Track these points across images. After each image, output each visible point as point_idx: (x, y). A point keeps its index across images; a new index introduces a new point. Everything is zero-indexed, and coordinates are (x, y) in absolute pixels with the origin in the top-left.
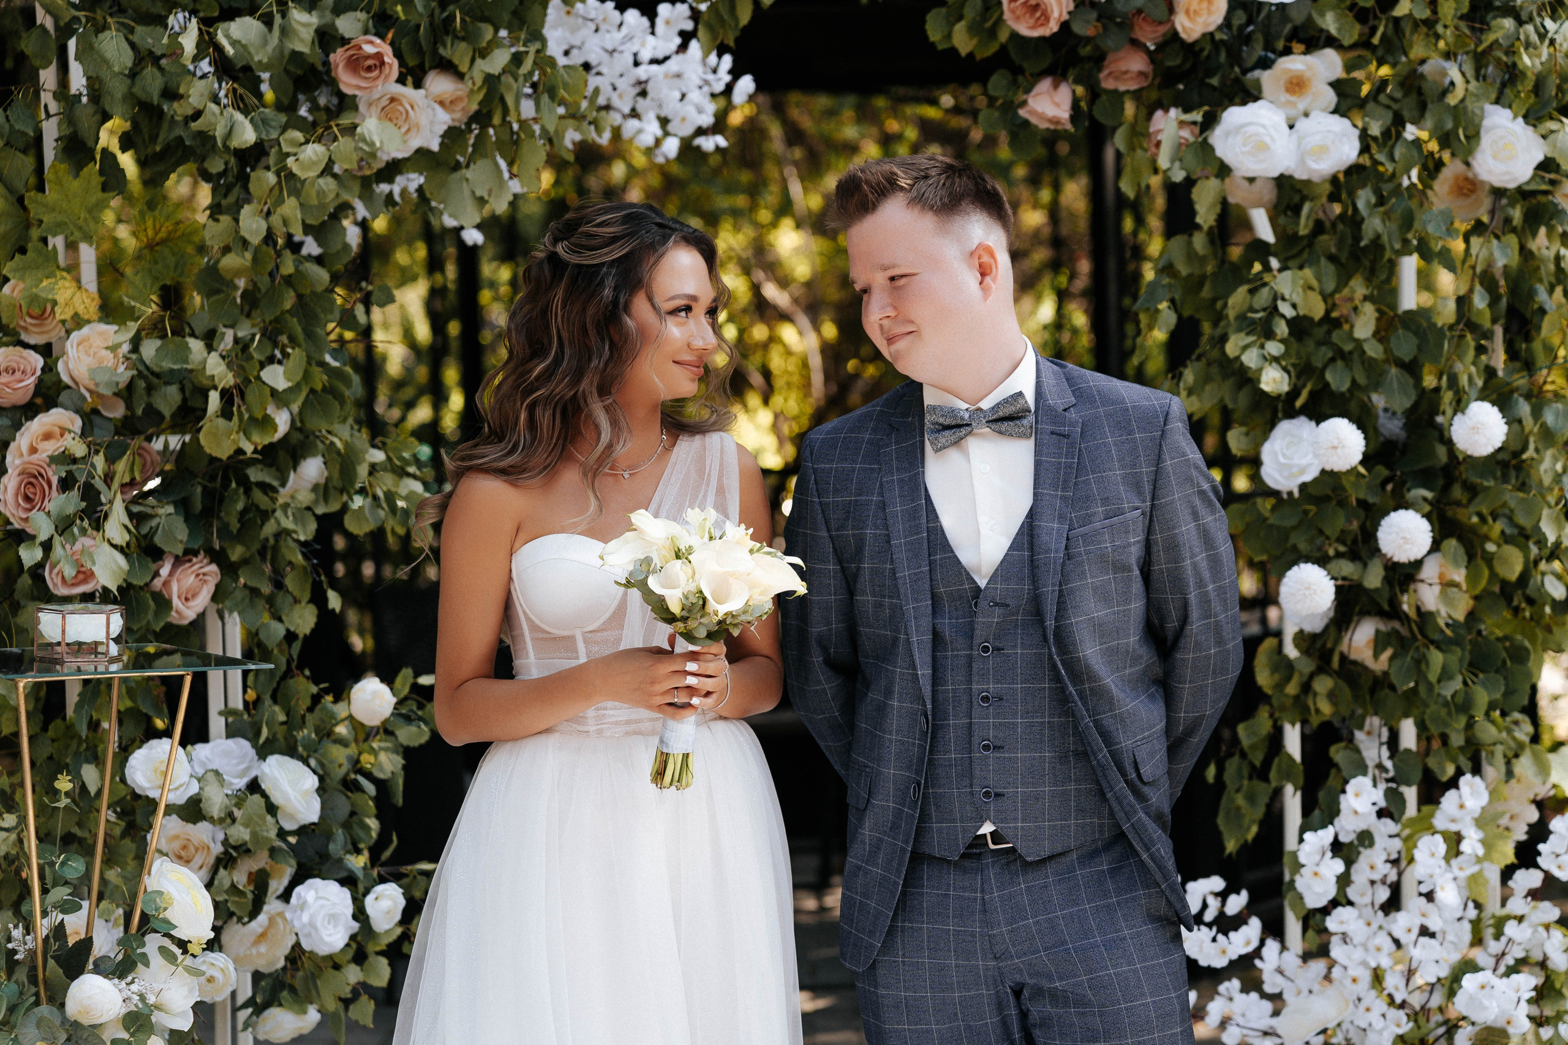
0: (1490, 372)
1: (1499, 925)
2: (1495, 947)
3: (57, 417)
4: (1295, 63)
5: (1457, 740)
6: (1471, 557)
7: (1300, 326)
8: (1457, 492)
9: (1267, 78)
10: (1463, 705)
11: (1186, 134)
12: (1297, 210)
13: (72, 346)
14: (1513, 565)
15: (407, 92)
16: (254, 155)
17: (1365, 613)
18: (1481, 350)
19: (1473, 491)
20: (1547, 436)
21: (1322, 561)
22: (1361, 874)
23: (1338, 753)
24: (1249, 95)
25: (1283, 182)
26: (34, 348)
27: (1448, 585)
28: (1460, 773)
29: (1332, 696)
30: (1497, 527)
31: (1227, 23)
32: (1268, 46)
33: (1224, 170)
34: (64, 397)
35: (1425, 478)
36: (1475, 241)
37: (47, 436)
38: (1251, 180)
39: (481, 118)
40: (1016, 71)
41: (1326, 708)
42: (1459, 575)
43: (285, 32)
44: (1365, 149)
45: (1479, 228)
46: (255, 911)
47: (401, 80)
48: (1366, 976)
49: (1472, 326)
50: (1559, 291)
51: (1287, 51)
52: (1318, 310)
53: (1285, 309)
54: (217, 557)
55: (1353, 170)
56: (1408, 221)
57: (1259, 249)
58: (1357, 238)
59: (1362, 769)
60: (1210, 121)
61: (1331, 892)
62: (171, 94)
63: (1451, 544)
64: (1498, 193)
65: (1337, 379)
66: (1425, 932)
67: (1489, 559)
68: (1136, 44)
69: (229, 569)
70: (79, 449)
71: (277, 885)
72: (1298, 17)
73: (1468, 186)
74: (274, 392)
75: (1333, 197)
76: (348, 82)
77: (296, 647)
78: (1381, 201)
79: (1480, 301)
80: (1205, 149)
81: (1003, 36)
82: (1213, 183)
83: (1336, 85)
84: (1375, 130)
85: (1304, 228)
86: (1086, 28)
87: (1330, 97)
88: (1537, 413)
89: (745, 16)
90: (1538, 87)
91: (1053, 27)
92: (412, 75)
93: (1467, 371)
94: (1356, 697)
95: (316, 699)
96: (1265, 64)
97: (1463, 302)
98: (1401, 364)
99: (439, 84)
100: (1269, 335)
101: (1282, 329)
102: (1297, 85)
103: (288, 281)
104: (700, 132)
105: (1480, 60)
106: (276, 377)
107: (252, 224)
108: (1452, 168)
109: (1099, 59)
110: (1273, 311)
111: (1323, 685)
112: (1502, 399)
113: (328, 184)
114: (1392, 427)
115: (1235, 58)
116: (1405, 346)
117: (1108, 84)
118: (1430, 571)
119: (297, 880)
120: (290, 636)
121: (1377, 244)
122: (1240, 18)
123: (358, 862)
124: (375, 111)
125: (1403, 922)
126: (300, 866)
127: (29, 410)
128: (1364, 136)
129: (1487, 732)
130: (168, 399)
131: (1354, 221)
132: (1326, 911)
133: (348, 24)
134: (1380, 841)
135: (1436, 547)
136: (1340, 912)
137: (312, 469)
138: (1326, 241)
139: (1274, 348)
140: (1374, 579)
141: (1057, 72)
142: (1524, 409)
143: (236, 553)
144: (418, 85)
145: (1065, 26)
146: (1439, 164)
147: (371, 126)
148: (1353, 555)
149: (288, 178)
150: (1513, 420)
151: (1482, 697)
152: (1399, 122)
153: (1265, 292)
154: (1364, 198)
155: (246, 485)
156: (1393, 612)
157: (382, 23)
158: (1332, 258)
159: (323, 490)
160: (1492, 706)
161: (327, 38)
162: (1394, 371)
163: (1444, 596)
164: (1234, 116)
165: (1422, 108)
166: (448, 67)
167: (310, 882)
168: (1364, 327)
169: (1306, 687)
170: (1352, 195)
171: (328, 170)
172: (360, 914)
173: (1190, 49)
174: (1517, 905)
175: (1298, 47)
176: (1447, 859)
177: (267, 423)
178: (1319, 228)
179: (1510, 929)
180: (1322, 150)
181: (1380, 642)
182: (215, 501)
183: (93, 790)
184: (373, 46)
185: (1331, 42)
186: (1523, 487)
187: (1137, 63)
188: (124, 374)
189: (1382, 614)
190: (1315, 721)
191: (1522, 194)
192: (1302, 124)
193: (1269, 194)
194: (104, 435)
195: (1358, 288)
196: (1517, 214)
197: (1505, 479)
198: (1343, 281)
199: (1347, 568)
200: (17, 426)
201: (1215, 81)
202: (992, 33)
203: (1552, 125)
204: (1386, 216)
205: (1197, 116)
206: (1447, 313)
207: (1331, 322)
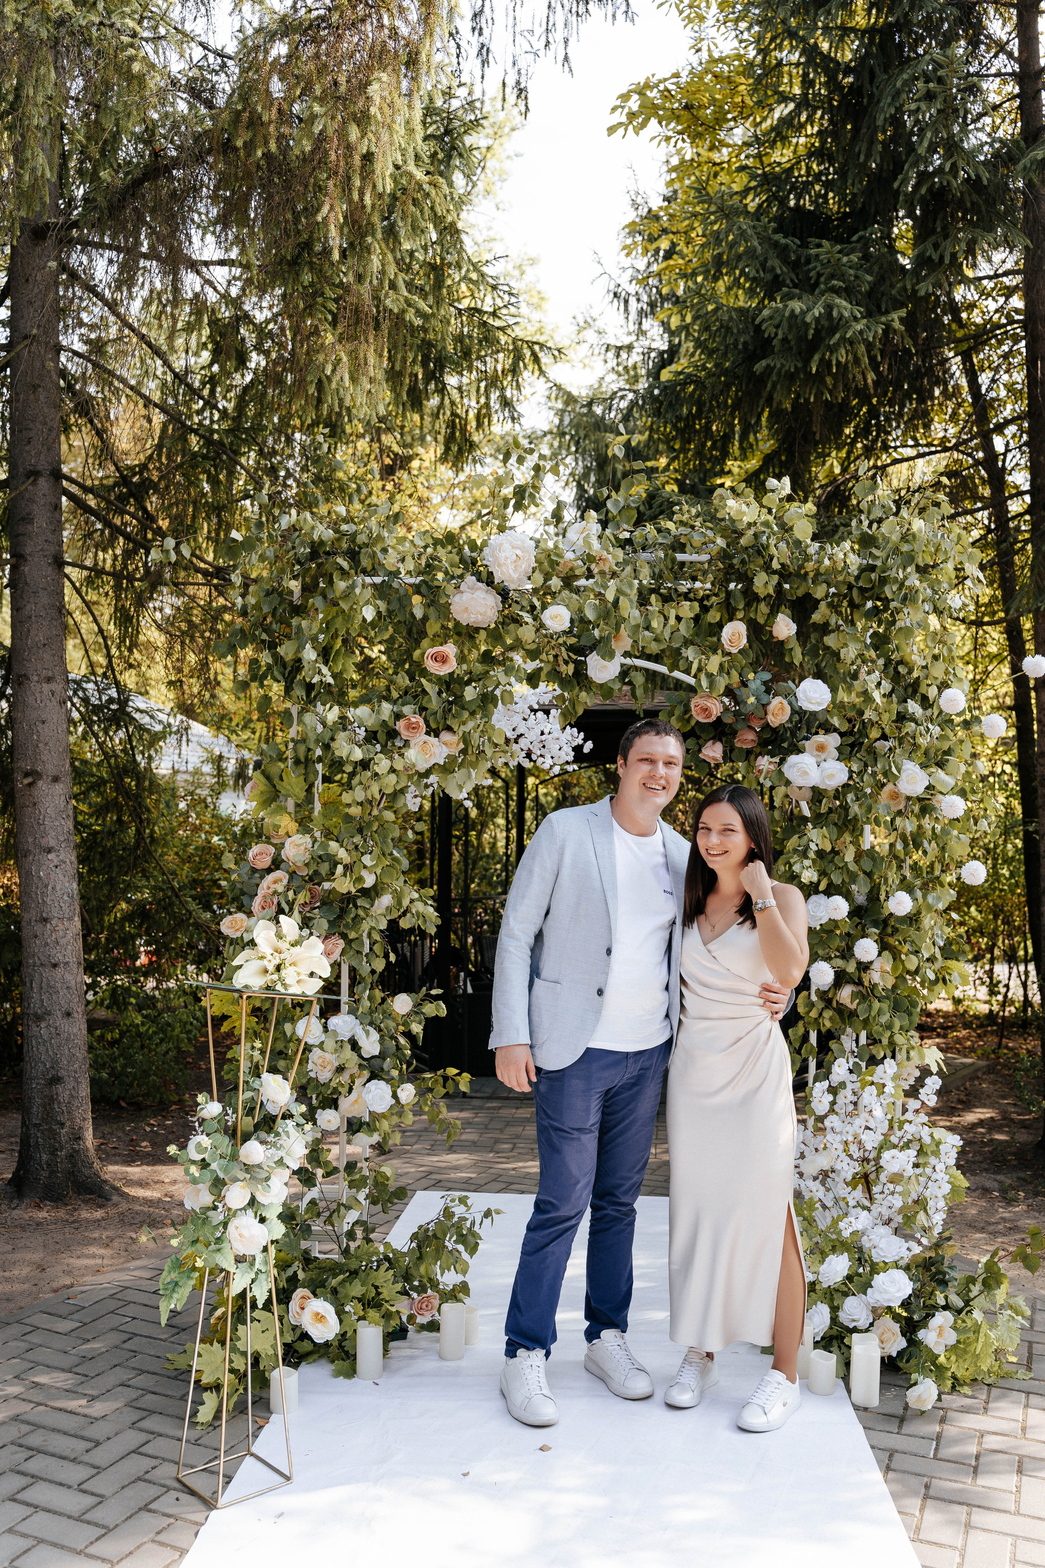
0: (904, 878)
1: (901, 1124)
2: (899, 1134)
3: (278, 874)
4: (821, 738)
5: (885, 1041)
6: (894, 959)
7: (820, 854)
8: (889, 930)
9: (807, 744)
10: (889, 1027)
11: (772, 767)
12: (820, 802)
13: (287, 845)
14: (912, 963)
15: (432, 740)
16: (365, 764)
17: (848, 982)
18: (900, 867)
19: (896, 930)
20: (929, 908)
21: (828, 959)
22: (840, 1099)
23: (833, 1045)
24: (799, 751)
25: (814, 789)
26: (274, 845)
27: (883, 972)
28: (885, 1057)
29: (831, 1019)
30: (906, 947)
31: (790, 720)
32: (808, 731)
33: (788, 783)
34: (282, 866)
35: (875, 924)
36: (898, 820)
37: (275, 882)
38: (800, 788)
39: (464, 752)
40: (699, 738)
41: (828, 1024)
42: (888, 968)
43: (378, 713)
44: (850, 778)
45: (899, 813)
46: (350, 1091)
47: (428, 733)
48: (841, 1147)
49: (896, 857)
50: (933, 842)
51: (817, 733)
52: (828, 848)
53: (813, 846)
54: (344, 936)
55: (845, 786)
56: (869, 809)
57: (805, 820)
58: (847, 815)
59: (843, 1053)
60: (782, 761)
61: (827, 1107)
62: (333, 739)
63: (886, 953)
64: (909, 798)
65: (837, 879)
66: (867, 1128)
67: (903, 962)
68: (751, 728)
69: (349, 942)
70: (280, 888)
71: (358, 1082)
72: (821, 718)
73: (895, 796)
74: (365, 867)
75: (836, 798)
76: (405, 734)
77: (376, 976)
78: (858, 799)
79: (899, 846)
80: (780, 773)
81: (693, 723)
82: (783, 788)
83: (838, 749)
84: (855, 768)
85: (823, 810)
86: (728, 719)
87: (836, 754)
88: (924, 897)
89: (580, 712)
90: (926, 753)
91: (714, 718)
92: (433, 732)
93: (893, 877)
94: (843, 1020)
95: (384, 1000)
96: (807, 739)
97: (892, 845)
98: (865, 872)
99: (445, 736)
100: (807, 858)
101: (812, 855)
102: (821, 748)
103: (376, 818)
104: (567, 763)
105: (901, 741)
106: (367, 860)
107: (359, 794)
108: (889, 787)
109: (734, 733)
110: (807, 847)
111: (828, 1014)
112: (910, 890)
113: (393, 778)
114: (861, 899)
115: (793, 735)
116: (867, 865)
117: (738, 745)
118: (876, 966)
119: (369, 1081)
120: (373, 972)
121: (855, 818)
122: (796, 718)
123: (395, 1073)
124: (418, 748)
125: (859, 1122)
126: (372, 1073)
127: (269, 871)
128: (851, 772)
129: (899, 1039)
130: (324, 868)
131: (845, 808)
132: (826, 1116)
133: (407, 710)
134: (850, 1086)
135: (879, 955)
136: (832, 1118)
137: (386, 900)
138: (834, 817)
139: (807, 863)
140: (851, 968)
141: (716, 738)
142: (919, 894)
143: (352, 935)
144: (437, 735)
145: (719, 718)
146: (883, 785)
147: (411, 754)
148: (843, 957)
149: (376, 774)
150: (915, 899)
151: (897, 1024)
152: (866, 766)
153: (805, 838)
154: (850, 797)
155: (356, 907)
156: (860, 983)
157: (422, 709)
158: (835, 824)
159: (389, 909)
160: (901, 1028)
161: (398, 716)
162: (862, 875)
163: (882, 977)
164: (793, 759)
165: (876, 760)
166: (449, 729)
167: (373, 1082)
168: (849, 856)
169: (820, 1015)
170: (845, 796)
171: (393, 770)
172: (395, 1096)
173: (774, 730)
174: (909, 1116)
175: (821, 732)
176: (878, 1095)
177: (360, 879)
178: (830, 810)
179: (906, 1126)
180: (832, 776)
181: (854, 996)
182: (343, 912)
183: (289, 1034)
184: (418, 719)
185: (835, 730)
186: (918, 929)
187: (751, 736)
188: (307, 857)
189: (854, 983)
190: (823, 1030)
191: (920, 799)
192: (823, 764)
193: (809, 794)
194: (296, 883)
195: (847, 837)
196: (916, 808)
197: (911, 925)
198: (840, 835)
199: (839, 962)
200: (262, 878)
201: (785, 745)
202: (688, 721)
203: (933, 770)
204: (860, 806)
205: (777, 759)
206: (884, 851)
207: (834, 852)
